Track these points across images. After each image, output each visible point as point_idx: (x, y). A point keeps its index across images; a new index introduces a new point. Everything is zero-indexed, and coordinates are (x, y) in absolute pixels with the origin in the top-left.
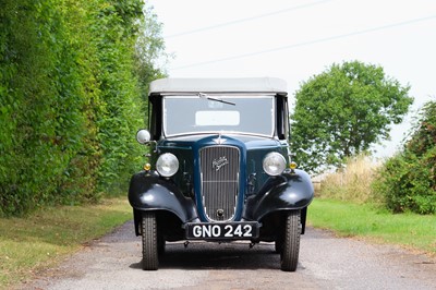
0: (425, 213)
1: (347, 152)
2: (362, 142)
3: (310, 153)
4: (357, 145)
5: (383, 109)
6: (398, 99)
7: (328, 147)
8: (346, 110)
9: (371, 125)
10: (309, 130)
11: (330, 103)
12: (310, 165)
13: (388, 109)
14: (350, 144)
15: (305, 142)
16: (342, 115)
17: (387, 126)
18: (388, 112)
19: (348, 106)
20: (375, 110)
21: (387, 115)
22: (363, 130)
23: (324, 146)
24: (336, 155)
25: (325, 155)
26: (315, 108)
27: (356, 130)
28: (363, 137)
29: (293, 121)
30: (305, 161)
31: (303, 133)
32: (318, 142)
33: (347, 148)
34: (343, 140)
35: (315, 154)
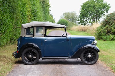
0: (105, 40)
1: (94, 21)
2: (98, 18)
3: (85, 20)
4: (97, 18)
5: (103, 9)
6: (107, 7)
7: (89, 19)
8: (94, 10)
9: (100, 13)
11: (90, 8)
12: (85, 23)
13: (104, 9)
14: (95, 18)
15: (84, 18)
16: (92, 11)
17: (104, 14)
18: (104, 10)
19: (94, 9)
20: (101, 10)
21: (104, 11)
22: (98, 15)
23: (88, 19)
24: (91, 21)
25: (89, 21)
26: (86, 10)
27: (96, 15)
28: (98, 16)
29: (80, 13)
30: (84, 22)
31: (83, 16)
32: (87, 18)
33: (94, 19)
34: (93, 17)
35: (86, 21)
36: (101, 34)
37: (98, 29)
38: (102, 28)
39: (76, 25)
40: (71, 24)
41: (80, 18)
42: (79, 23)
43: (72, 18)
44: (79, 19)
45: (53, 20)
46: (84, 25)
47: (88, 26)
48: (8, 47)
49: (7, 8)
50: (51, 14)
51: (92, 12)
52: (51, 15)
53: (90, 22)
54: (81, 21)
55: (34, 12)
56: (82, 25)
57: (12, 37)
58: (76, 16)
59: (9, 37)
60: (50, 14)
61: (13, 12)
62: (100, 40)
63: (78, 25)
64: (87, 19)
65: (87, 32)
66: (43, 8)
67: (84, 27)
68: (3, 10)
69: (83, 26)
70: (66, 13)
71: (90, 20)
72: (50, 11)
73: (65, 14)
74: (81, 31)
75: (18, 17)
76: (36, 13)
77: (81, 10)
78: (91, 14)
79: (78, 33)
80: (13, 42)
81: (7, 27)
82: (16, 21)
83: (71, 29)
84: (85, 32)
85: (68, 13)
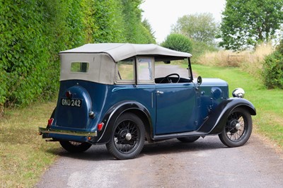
1: (261, 37)
2: (271, 30)
3: (236, 37)
4: (267, 31)
7: (248, 33)
8: (259, 8)
9: (276, 17)
10: (234, 23)
11: (248, 4)
12: (235, 45)
14: (263, 30)
15: (232, 30)
16: (256, 12)
19: (261, 5)
20: (279, 8)
22: (270, 21)
23: (245, 32)
24: (253, 38)
25: (246, 38)
26: (238, 8)
27: (267, 21)
28: (271, 26)
29: (224, 16)
30: (232, 42)
31: (230, 24)
32: (241, 30)
33: (260, 34)
34: (258, 28)
35: (239, 37)
36: (277, 73)
37: (268, 60)
38: (277, 57)
39: (213, 50)
40: (199, 48)
41: (224, 32)
42: (221, 44)
43: (203, 32)
44: (221, 33)
45: (150, 37)
46: (234, 48)
47: (243, 53)
48: (38, 107)
49: (34, 9)
50: (145, 22)
51: (254, 14)
52: (145, 24)
53: (249, 43)
54: (225, 40)
55: (100, 17)
56: (227, 48)
57: (47, 84)
58: (213, 24)
59: (40, 84)
60: (142, 21)
61: (49, 20)
62: (273, 88)
63: (217, 51)
64: (243, 32)
65: (240, 69)
66: (124, 4)
67: (235, 54)
68: (24, 16)
69: (230, 52)
70: (185, 17)
71: (250, 36)
72: (142, 13)
73: (183, 20)
74: (225, 67)
75: (61, 33)
76: (105, 19)
77: (224, 10)
78: (251, 19)
79: (216, 71)
80: (49, 97)
81: (36, 57)
82: (56, 43)
83: (199, 61)
84: (237, 69)
85: (192, 17)
